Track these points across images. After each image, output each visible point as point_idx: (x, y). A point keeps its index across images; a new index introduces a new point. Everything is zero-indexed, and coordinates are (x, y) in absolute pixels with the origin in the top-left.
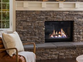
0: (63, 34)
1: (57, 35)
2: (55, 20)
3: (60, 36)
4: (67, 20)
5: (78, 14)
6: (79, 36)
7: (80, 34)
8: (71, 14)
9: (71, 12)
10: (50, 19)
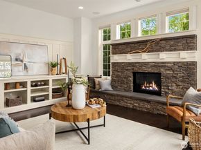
0: (154, 87)
1: (149, 87)
2: (141, 71)
3: (151, 88)
4: (152, 71)
5: (165, 66)
6: (167, 91)
7: (168, 89)
8: (157, 65)
9: (158, 63)
10: (136, 69)
